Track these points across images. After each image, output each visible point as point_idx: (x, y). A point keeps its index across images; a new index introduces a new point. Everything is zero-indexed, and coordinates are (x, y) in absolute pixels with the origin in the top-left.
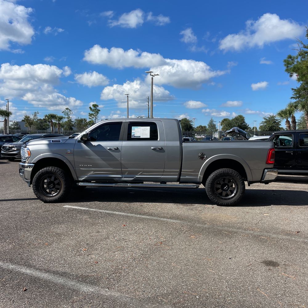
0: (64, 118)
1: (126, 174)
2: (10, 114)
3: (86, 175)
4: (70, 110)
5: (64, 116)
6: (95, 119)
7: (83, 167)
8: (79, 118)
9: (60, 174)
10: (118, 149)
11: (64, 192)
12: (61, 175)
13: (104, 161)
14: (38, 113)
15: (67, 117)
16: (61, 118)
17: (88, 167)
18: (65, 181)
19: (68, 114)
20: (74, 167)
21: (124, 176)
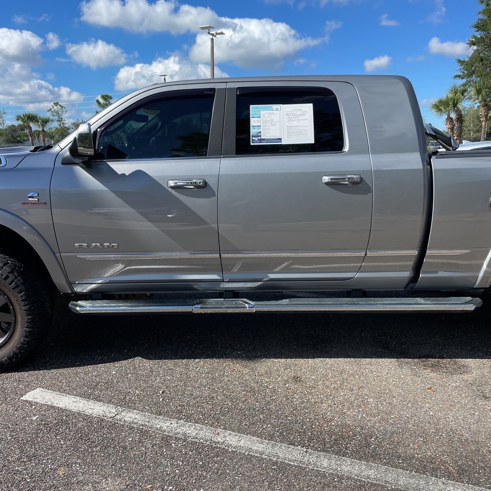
0: (52, 121)
1: (236, 269)
3: (99, 277)
4: (62, 107)
5: (51, 117)
7: (89, 250)
8: (78, 120)
9: (7, 277)
10: (205, 184)
11: (26, 337)
12: (10, 280)
13: (151, 221)
14: (5, 113)
15: (57, 118)
16: (45, 122)
17: (102, 250)
18: (27, 299)
19: (58, 113)
20: (56, 250)
21: (227, 276)
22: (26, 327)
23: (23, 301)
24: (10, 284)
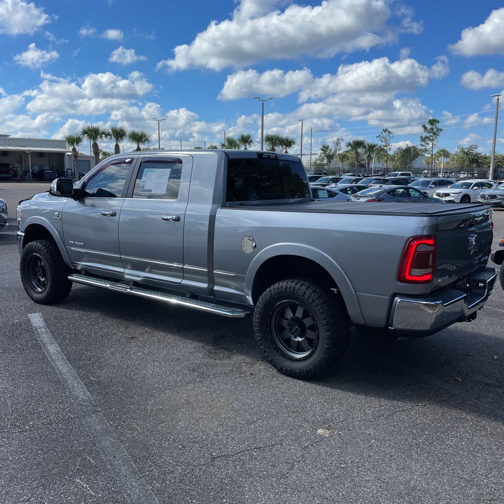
2: (292, 144)
6: (432, 147)
10: (115, 214)
19: (386, 139)
21: (126, 271)
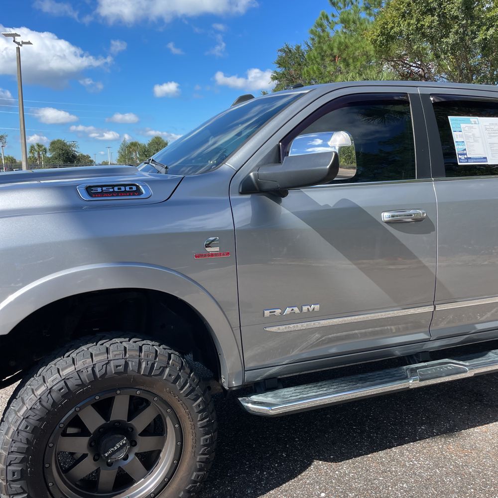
22: (202, 454)
23: (199, 412)
24: (181, 389)
